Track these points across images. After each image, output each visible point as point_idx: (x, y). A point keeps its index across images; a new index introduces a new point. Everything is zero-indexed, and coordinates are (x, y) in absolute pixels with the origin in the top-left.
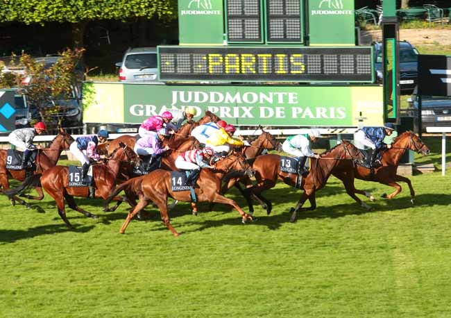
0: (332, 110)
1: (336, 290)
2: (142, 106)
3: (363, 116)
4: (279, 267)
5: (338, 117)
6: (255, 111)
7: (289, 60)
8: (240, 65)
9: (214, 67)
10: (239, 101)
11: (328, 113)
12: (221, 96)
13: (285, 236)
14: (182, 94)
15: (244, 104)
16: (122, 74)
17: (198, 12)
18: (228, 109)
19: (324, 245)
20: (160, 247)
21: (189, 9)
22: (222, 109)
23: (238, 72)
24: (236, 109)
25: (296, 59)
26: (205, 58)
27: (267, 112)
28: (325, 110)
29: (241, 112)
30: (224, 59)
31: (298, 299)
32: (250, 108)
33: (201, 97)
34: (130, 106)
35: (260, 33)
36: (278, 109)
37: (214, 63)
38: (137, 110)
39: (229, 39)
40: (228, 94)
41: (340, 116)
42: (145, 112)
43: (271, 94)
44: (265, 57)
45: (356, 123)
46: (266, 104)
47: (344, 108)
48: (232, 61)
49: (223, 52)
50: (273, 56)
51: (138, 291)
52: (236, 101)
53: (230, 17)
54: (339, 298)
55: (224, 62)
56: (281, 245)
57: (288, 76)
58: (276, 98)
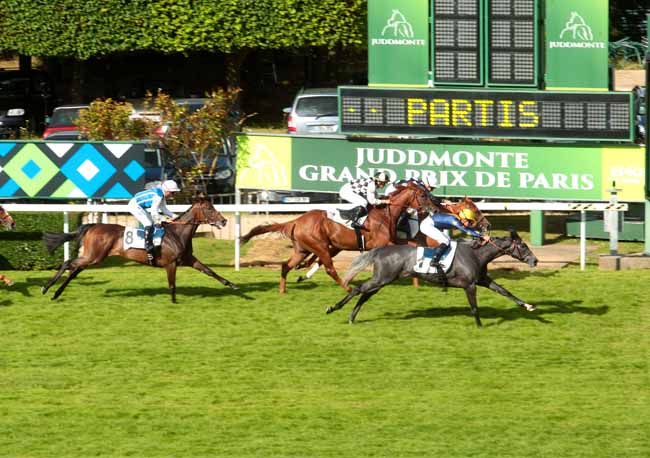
0: (575, 177)
1: (574, 423)
2: (316, 168)
3: (617, 187)
4: (496, 390)
5: (582, 187)
6: (470, 177)
7: (517, 108)
8: (451, 114)
9: (415, 116)
10: (448, 163)
11: (569, 182)
12: (423, 155)
13: (507, 348)
14: (370, 152)
15: (456, 168)
16: (290, 124)
17: (395, 42)
19: (560, 362)
20: (335, 360)
21: (382, 37)
23: (447, 124)
24: (444, 175)
25: (526, 108)
26: (403, 104)
27: (486, 180)
28: (564, 178)
29: (451, 178)
30: (428, 106)
31: (521, 434)
32: (463, 173)
33: (396, 157)
34: (300, 167)
35: (478, 71)
36: (501, 175)
37: (415, 111)
38: (309, 172)
39: (436, 79)
40: (433, 153)
41: (586, 186)
42: (319, 177)
43: (492, 154)
44: (484, 104)
45: (607, 197)
46: (485, 167)
47: (591, 176)
48: (439, 109)
49: (428, 96)
50: (495, 104)
51: (304, 418)
52: (444, 162)
53: (438, 49)
54: (577, 435)
55: (429, 109)
56: (500, 359)
57: (516, 131)
58: (498, 160)
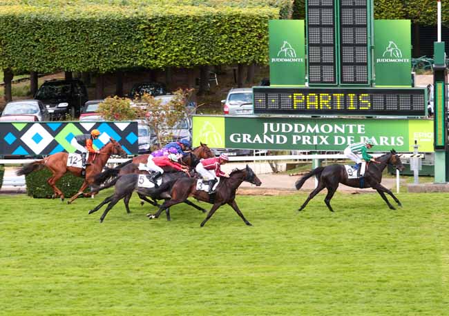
0: (393, 139)
1: (393, 283)
2: (239, 135)
3: (417, 144)
4: (347, 265)
5: (398, 144)
6: (331, 140)
7: (358, 98)
8: (319, 102)
9: (298, 104)
10: (317, 131)
11: (389, 141)
12: (303, 127)
13: (353, 240)
14: (272, 125)
15: (321, 133)
16: (226, 110)
17: (286, 60)
18: (309, 138)
19: (384, 247)
20: (251, 248)
21: (278, 57)
22: (304, 137)
23: (317, 108)
24: (315, 138)
25: (363, 98)
26: (290, 96)
27: (340, 141)
28: (387, 139)
29: (319, 140)
30: (306, 98)
31: (362, 291)
32: (327, 137)
33: (287, 128)
34: (230, 135)
35: (335, 77)
36: (349, 138)
37: (298, 100)
38: (235, 138)
39: (310, 82)
40: (309, 125)
41: (400, 143)
42: (242, 140)
43: (343, 126)
44: (338, 96)
45: (411, 150)
46: (339, 133)
47: (402, 138)
48: (312, 99)
49: (305, 92)
50: (345, 96)
51: (234, 283)
52: (315, 131)
53: (311, 64)
54: (395, 290)
55: (306, 100)
56: (349, 246)
57: (357, 112)
58: (347, 129)
